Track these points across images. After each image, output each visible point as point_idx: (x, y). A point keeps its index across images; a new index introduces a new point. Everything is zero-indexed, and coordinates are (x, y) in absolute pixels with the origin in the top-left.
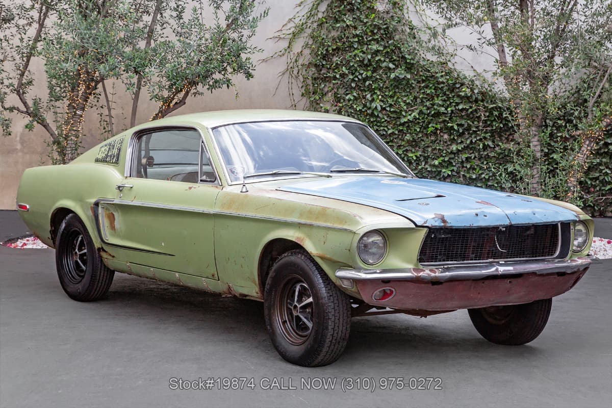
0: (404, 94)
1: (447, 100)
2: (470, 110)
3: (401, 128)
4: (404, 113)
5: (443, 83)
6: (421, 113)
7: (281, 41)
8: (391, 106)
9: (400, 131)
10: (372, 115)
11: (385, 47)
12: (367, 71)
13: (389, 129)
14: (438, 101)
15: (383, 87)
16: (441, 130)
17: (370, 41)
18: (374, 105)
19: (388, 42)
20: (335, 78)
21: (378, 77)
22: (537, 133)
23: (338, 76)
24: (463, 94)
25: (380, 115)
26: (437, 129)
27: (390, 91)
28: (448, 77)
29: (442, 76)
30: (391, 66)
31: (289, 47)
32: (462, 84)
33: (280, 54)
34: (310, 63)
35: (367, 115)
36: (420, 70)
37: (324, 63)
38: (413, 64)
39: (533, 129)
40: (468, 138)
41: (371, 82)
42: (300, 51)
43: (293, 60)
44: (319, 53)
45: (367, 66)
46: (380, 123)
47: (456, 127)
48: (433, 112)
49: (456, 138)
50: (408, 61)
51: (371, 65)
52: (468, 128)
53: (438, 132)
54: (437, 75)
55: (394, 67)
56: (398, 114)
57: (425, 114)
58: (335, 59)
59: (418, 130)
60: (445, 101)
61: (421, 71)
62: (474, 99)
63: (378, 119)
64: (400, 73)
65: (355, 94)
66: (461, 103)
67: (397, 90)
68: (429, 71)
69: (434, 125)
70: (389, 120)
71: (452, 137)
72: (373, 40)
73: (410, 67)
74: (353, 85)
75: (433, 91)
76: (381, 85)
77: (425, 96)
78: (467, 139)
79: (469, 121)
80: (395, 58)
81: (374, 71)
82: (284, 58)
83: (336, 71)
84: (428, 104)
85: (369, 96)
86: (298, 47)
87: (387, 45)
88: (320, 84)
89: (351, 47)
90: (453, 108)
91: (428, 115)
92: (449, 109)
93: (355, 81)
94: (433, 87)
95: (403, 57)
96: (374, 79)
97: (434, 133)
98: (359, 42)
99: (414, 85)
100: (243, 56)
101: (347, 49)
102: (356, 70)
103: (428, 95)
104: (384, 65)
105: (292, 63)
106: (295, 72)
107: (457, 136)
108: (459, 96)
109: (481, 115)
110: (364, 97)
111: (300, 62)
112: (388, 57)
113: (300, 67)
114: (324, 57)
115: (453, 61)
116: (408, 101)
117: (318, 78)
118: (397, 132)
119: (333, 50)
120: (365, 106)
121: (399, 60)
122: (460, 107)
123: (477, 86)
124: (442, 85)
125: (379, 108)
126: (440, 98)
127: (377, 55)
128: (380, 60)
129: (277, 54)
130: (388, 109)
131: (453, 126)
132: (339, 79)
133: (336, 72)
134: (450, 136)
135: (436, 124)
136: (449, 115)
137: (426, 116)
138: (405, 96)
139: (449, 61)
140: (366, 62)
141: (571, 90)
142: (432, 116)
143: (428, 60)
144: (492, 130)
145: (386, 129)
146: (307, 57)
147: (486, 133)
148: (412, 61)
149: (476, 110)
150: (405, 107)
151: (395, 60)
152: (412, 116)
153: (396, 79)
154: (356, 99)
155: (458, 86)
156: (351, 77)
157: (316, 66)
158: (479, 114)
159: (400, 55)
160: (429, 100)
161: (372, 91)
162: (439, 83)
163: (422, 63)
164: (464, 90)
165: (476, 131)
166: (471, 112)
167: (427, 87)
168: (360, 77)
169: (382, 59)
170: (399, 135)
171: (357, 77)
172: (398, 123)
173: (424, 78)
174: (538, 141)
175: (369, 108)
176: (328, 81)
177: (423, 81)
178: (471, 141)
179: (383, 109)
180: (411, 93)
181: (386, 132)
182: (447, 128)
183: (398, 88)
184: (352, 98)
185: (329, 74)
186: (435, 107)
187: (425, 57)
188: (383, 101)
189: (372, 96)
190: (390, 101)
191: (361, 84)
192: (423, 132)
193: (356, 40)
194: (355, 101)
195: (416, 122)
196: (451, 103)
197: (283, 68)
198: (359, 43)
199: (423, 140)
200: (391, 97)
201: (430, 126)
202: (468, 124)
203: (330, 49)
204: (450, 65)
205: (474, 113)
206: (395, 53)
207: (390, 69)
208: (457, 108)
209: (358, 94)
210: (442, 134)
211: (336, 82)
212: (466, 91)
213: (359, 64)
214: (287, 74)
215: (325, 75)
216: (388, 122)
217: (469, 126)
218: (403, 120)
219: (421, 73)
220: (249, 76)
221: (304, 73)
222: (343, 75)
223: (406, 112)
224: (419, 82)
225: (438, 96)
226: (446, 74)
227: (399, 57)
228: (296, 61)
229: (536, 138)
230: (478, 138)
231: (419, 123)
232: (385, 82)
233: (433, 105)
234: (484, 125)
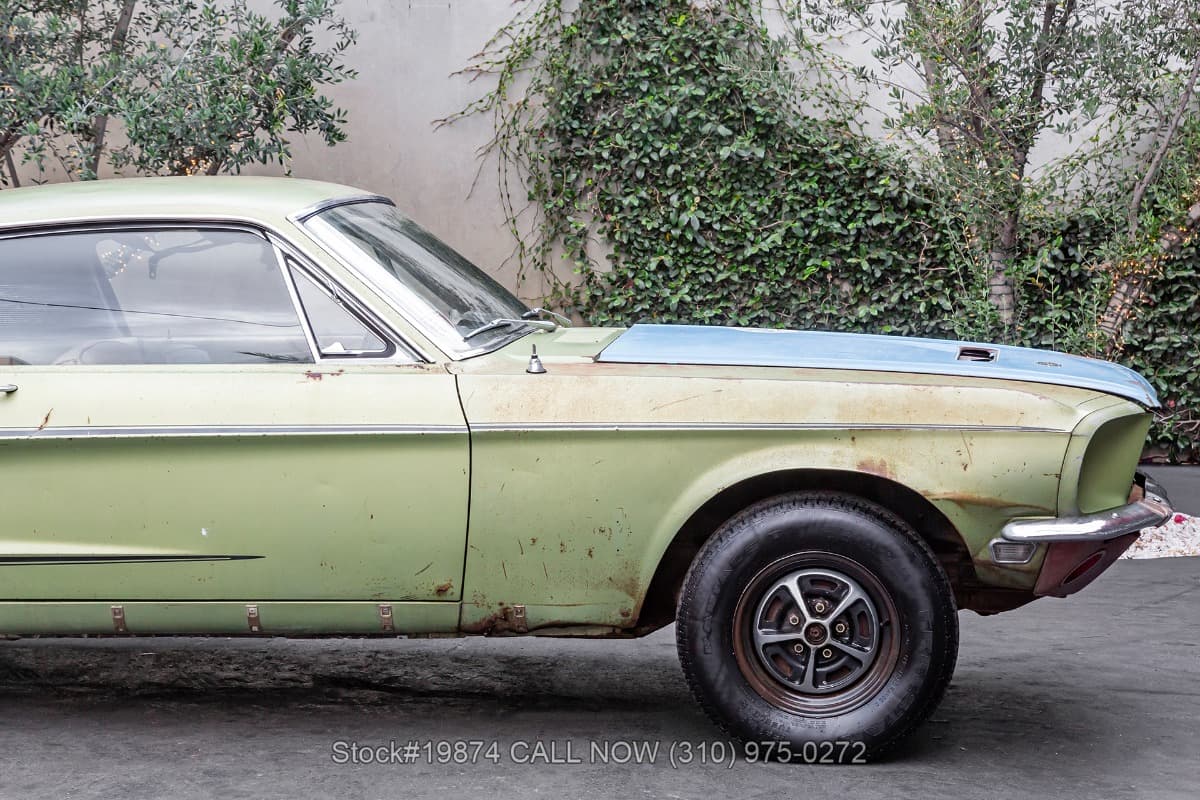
0: (750, 193)
1: (848, 207)
2: (898, 228)
3: (744, 269)
4: (750, 235)
5: (838, 168)
6: (789, 234)
7: (482, 76)
8: (723, 220)
9: (743, 276)
10: (681, 240)
11: (710, 90)
12: (672, 141)
13: (719, 272)
14: (825, 208)
15: (705, 179)
16: (835, 271)
17: (677, 75)
18: (684, 218)
19: (715, 77)
20: (600, 159)
21: (694, 155)
22: (1002, 266)
23: (605, 155)
24: (879, 191)
25: (701, 240)
26: (822, 269)
27: (721, 186)
28: (848, 155)
29: (836, 153)
30: (723, 130)
31: (499, 92)
32: (880, 171)
33: (481, 106)
34: (546, 127)
35: (671, 242)
36: (788, 139)
37: (576, 124)
38: (772, 126)
39: (994, 255)
40: (895, 291)
41: (679, 168)
42: (523, 99)
43: (508, 121)
44: (563, 102)
45: (668, 131)
46: (700, 257)
47: (865, 266)
48: (814, 233)
49: (867, 290)
50: (759, 119)
51: (678, 129)
52: (895, 270)
53: (829, 277)
54: (823, 150)
55: (730, 132)
56: (739, 239)
57: (798, 238)
58: (600, 116)
59: (783, 272)
60: (843, 208)
61: (790, 142)
62: (906, 203)
63: (697, 250)
64: (744, 146)
65: (643, 194)
66: (879, 211)
67: (737, 185)
68: (806, 142)
69: (819, 262)
70: (719, 250)
71: (859, 288)
72: (683, 73)
73: (766, 134)
74: (640, 174)
75: (815, 186)
76: (702, 174)
77: (798, 198)
78: (891, 294)
79: (895, 253)
80: (732, 113)
81: (688, 142)
82: (489, 116)
83: (601, 142)
84: (803, 214)
85: (674, 199)
86: (518, 90)
87: (714, 85)
88: (568, 172)
89: (634, 90)
90: (860, 224)
91: (806, 238)
92: (850, 226)
93: (645, 164)
94: (816, 178)
95: (750, 112)
96: (685, 161)
97: (820, 278)
98: (651, 78)
99: (773, 174)
100: (320, 90)
101: (627, 94)
102: (646, 141)
103: (804, 194)
104: (706, 128)
105: (506, 128)
106: (514, 143)
107: (870, 285)
108: (873, 197)
109: (922, 239)
110: (666, 202)
111: (523, 124)
112: (716, 113)
113: (524, 135)
114: (577, 112)
115: (860, 119)
116: (759, 209)
117: (564, 160)
118: (735, 278)
119: (595, 97)
120: (666, 220)
121: (740, 119)
122: (876, 221)
123: (914, 174)
124: (837, 173)
125: (696, 226)
126: (829, 202)
127: (691, 108)
128: (697, 118)
129: (473, 108)
130: (717, 226)
131: (859, 264)
132: (607, 161)
133: (602, 146)
134: (855, 285)
135: (824, 260)
136: (852, 239)
137: (801, 241)
138: (754, 198)
139: (851, 118)
140: (667, 122)
142: (815, 241)
143: (806, 118)
144: (949, 271)
145: (712, 270)
146: (540, 114)
147: (934, 277)
148: (768, 120)
149: (910, 228)
150: (754, 223)
151: (732, 119)
152: (769, 240)
153: (736, 161)
154: (646, 205)
155: (869, 174)
156: (633, 156)
157: (561, 133)
158: (918, 237)
159: (743, 107)
160: (807, 206)
161: (678, 184)
162: (828, 168)
163: (791, 124)
164: (882, 182)
165: (912, 275)
166: (902, 233)
167: (803, 177)
168: (654, 156)
169: (703, 115)
170: (742, 285)
171: (647, 155)
172: (740, 258)
173: (795, 157)
175: (676, 226)
176: (585, 166)
177: (796, 165)
178: (901, 297)
179: (706, 227)
180: (768, 192)
181: (713, 277)
182: (848, 268)
183: (740, 181)
184: (636, 203)
185: (586, 151)
186: (820, 221)
187: (798, 111)
188: (705, 210)
189: (681, 198)
190: (722, 210)
191: (658, 171)
192: (794, 277)
193: (645, 73)
194: (645, 211)
195: (778, 255)
196: (856, 213)
197: (486, 136)
198: (655, 81)
199: (796, 296)
200: (725, 200)
201: (808, 264)
202: (895, 259)
203: (588, 94)
204: (853, 127)
205: (909, 235)
206: (733, 103)
207: (721, 138)
208: (869, 223)
209: (652, 195)
210: (837, 282)
211: (602, 167)
212: (887, 185)
213: (653, 128)
214: (495, 154)
215: (578, 154)
216: (718, 256)
217: (898, 264)
218: (750, 251)
219: (790, 147)
220: (333, 135)
221: (532, 147)
222: (618, 154)
223: (757, 233)
224: (785, 167)
225: (826, 197)
226: (844, 147)
227: (740, 111)
228: (514, 121)
229: (1001, 278)
230: (917, 290)
231: (785, 257)
232: (711, 167)
233: (815, 216)
234: (929, 262)
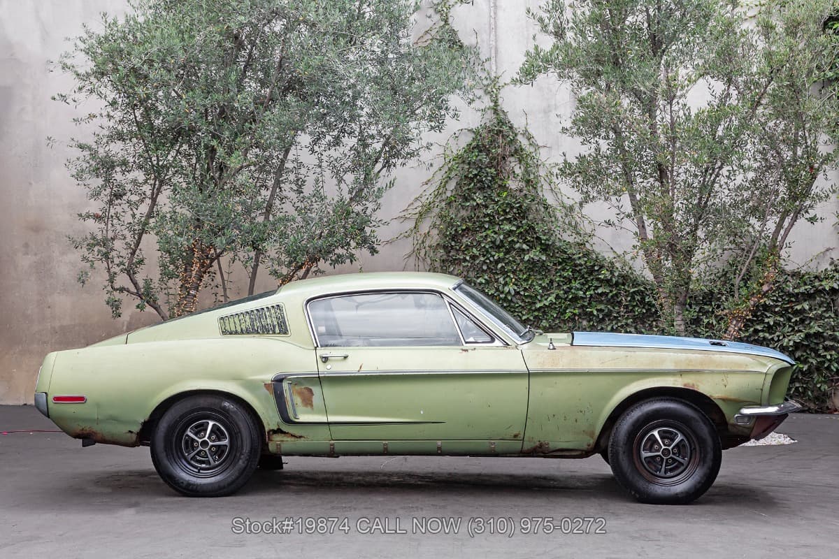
0: (538, 277)
1: (585, 284)
2: (611, 294)
3: (536, 313)
4: (539, 297)
5: (581, 265)
6: (557, 297)
7: (407, 221)
8: (525, 290)
9: (535, 317)
10: (505, 299)
11: (518, 227)
12: (499, 252)
13: (523, 315)
14: (576, 284)
15: (516, 270)
16: (579, 315)
17: (502, 220)
18: (506, 289)
19: (521, 222)
20: (465, 260)
21: (511, 259)
22: (681, 312)
23: (468, 258)
24: (602, 277)
25: (514, 300)
26: (575, 314)
27: (524, 274)
28: (586, 259)
29: (580, 258)
30: (525, 246)
31: (415, 228)
32: (602, 267)
33: (406, 234)
34: (438, 244)
35: (499, 301)
36: (556, 251)
37: (453, 243)
38: (548, 244)
39: (677, 307)
40: (609, 325)
41: (504, 265)
42: (427, 232)
43: (420, 242)
44: (448, 233)
45: (498, 247)
46: (514, 308)
47: (595, 313)
48: (570, 297)
49: (595, 324)
50: (543, 242)
51: (503, 246)
52: (609, 315)
53: (577, 318)
54: (574, 257)
55: (528, 248)
56: (534, 298)
57: (562, 299)
58: (464, 240)
59: (555, 315)
60: (583, 284)
61: (558, 253)
62: (614, 282)
63: (512, 304)
64: (534, 254)
65: (486, 277)
66: (601, 286)
67: (532, 273)
68: (565, 253)
69: (572, 310)
70: (523, 305)
71: (591, 323)
72: (505, 219)
73: (546, 248)
74: (485, 267)
75: (570, 274)
76: (515, 268)
77: (562, 279)
78: (607, 326)
79: (609, 306)
80: (529, 238)
81: (508, 252)
82: (410, 239)
83: (466, 252)
84: (565, 288)
85: (501, 280)
86: (425, 227)
87: (520, 225)
88: (449, 266)
89: (481, 227)
90: (592, 292)
91: (565, 299)
92: (588, 293)
93: (487, 263)
94: (571, 270)
95: (538, 238)
96: (507, 261)
97: (572, 319)
98: (490, 222)
99: (549, 268)
100: (368, 230)
101: (478, 229)
102: (487, 252)
103: (565, 277)
104: (517, 246)
105: (419, 245)
106: (423, 252)
107: (597, 322)
108: (598, 279)
109: (622, 299)
110: (497, 281)
111: (427, 244)
112: (521, 238)
113: (427, 248)
114: (453, 238)
115: (591, 242)
116: (543, 285)
117: (447, 260)
118: (532, 318)
119: (463, 230)
120: (497, 290)
121: (533, 241)
122: (600, 291)
123: (617, 268)
124: (580, 268)
125: (513, 293)
126: (578, 282)
127: (509, 236)
128: (513, 241)
129: (402, 236)
130: (522, 293)
131: (592, 312)
132: (469, 262)
133: (466, 254)
134: (589, 322)
135: (574, 310)
136: (588, 299)
137: (563, 301)
138: (540, 279)
139: (587, 242)
140: (498, 243)
141: (718, 272)
142: (570, 300)
143: (565, 241)
144: (634, 315)
145: (520, 314)
146: (435, 238)
147: (627, 319)
148: (547, 242)
149: (616, 295)
150: (541, 291)
151: (529, 241)
152: (549, 300)
153: (532, 261)
154: (488, 282)
155: (596, 268)
156: (482, 259)
157: (445, 247)
158: (620, 299)
159: (535, 236)
160: (566, 283)
161: (504, 272)
162: (576, 265)
163: (558, 244)
164: (603, 272)
165: (617, 317)
166: (612, 297)
167: (564, 269)
168: (492, 259)
169: (516, 240)
170: (534, 321)
171: (488, 259)
172: (533, 308)
173: (560, 260)
174: (682, 320)
175: (502, 293)
176: (457, 263)
177: (560, 263)
178: (612, 327)
179: (517, 293)
180: (546, 277)
181: (520, 317)
182: (586, 314)
183: (533, 271)
184: (484, 281)
185: (458, 256)
186: (573, 291)
187: (560, 237)
188: (516, 285)
189: (504, 279)
190: (524, 285)
191: (493, 266)
192: (560, 318)
193: (487, 219)
194: (487, 286)
195: (553, 307)
196: (590, 287)
197: (408, 250)
198: (491, 223)
199: (560, 327)
200: (526, 280)
201: (567, 311)
202: (609, 309)
203: (459, 229)
204: (588, 246)
205: (615, 298)
206: (529, 234)
207: (523, 250)
208: (596, 292)
209: (490, 278)
210: (580, 320)
211: (466, 264)
212: (605, 274)
213: (491, 245)
214: (413, 257)
215: (454, 257)
216: (523, 307)
217: (611, 312)
218: (538, 305)
219: (557, 255)
220: (373, 251)
221: (432, 254)
222: (474, 257)
223: (542, 297)
224: (555, 264)
225: (575, 279)
226: (584, 256)
227: (533, 238)
228: (423, 242)
229: (680, 317)
230: (619, 324)
231: (556, 308)
232: (519, 264)
233: (570, 288)
234: (625, 310)
